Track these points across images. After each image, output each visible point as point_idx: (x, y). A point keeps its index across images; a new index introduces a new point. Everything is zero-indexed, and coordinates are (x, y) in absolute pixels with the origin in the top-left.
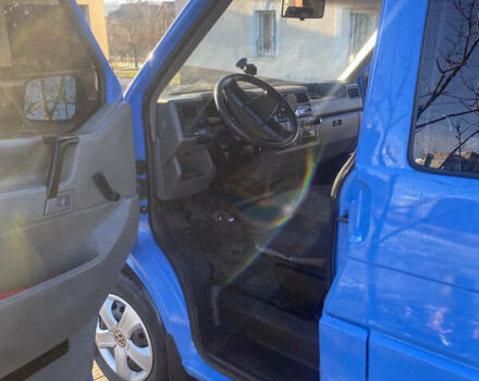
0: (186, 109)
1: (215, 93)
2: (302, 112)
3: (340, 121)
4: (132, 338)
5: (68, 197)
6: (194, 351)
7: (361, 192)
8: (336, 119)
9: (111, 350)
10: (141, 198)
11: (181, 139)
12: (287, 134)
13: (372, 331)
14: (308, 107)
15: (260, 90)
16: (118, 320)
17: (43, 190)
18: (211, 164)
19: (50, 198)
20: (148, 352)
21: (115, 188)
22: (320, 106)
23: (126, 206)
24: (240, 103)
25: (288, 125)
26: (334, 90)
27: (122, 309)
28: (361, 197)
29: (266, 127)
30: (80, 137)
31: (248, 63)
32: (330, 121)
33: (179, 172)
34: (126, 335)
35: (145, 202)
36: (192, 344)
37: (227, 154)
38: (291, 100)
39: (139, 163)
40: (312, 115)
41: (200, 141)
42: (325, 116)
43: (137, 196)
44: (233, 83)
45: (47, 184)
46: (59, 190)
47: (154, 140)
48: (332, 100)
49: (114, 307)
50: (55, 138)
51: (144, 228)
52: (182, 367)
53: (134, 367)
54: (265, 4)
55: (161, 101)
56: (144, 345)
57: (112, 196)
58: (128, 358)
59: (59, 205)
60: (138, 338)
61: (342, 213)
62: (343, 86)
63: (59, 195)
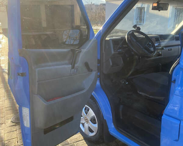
0: (115, 42)
1: (126, 37)
2: (157, 45)
3: (171, 49)
4: (91, 121)
5: (77, 69)
6: (113, 126)
7: (181, 72)
8: (170, 48)
9: (83, 124)
10: (98, 72)
11: (113, 52)
12: (152, 52)
13: (182, 121)
14: (159, 43)
15: (143, 36)
16: (86, 114)
17: (71, 66)
18: (122, 62)
19: (72, 69)
20: (96, 126)
21: (91, 67)
22: (164, 43)
23: (94, 74)
24: (135, 40)
25: (152, 49)
26: (170, 37)
27: (88, 110)
28: (181, 74)
29: (144, 49)
30: (82, 50)
31: (137, 26)
32: (167, 49)
33: (111, 64)
34: (89, 119)
35: (99, 74)
36: (113, 124)
37: (128, 59)
38: (154, 40)
39: (98, 60)
40: (160, 46)
41: (119, 53)
42: (166, 47)
43: (97, 71)
44: (133, 33)
45: (72, 64)
46: (75, 67)
47: (103, 52)
48: (169, 41)
49: (85, 109)
50: (75, 50)
51: (98, 83)
52: (109, 131)
53: (91, 131)
54: (141, 5)
55: (107, 39)
56: (95, 123)
57: (90, 70)
58: (89, 127)
59: (75, 71)
60: (93, 121)
61: (173, 80)
62: (173, 36)
63: (75, 68)
